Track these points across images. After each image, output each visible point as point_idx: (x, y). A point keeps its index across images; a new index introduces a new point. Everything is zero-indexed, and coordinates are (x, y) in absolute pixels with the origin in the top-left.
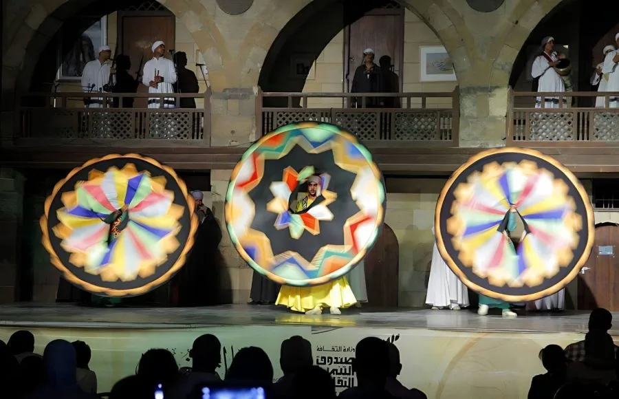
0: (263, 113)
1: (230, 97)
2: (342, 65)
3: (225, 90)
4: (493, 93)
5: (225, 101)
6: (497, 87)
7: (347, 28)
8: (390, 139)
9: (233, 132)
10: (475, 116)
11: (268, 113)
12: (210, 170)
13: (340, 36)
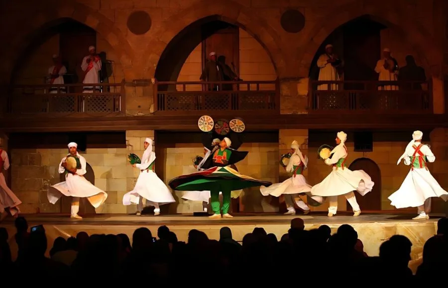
0: (158, 95)
1: (138, 85)
2: (201, 64)
3: (134, 81)
4: (300, 81)
5: (134, 88)
6: (302, 78)
7: (204, 41)
8: (238, 109)
9: (139, 107)
10: (289, 95)
11: (161, 95)
12: (125, 131)
13: (199, 46)
